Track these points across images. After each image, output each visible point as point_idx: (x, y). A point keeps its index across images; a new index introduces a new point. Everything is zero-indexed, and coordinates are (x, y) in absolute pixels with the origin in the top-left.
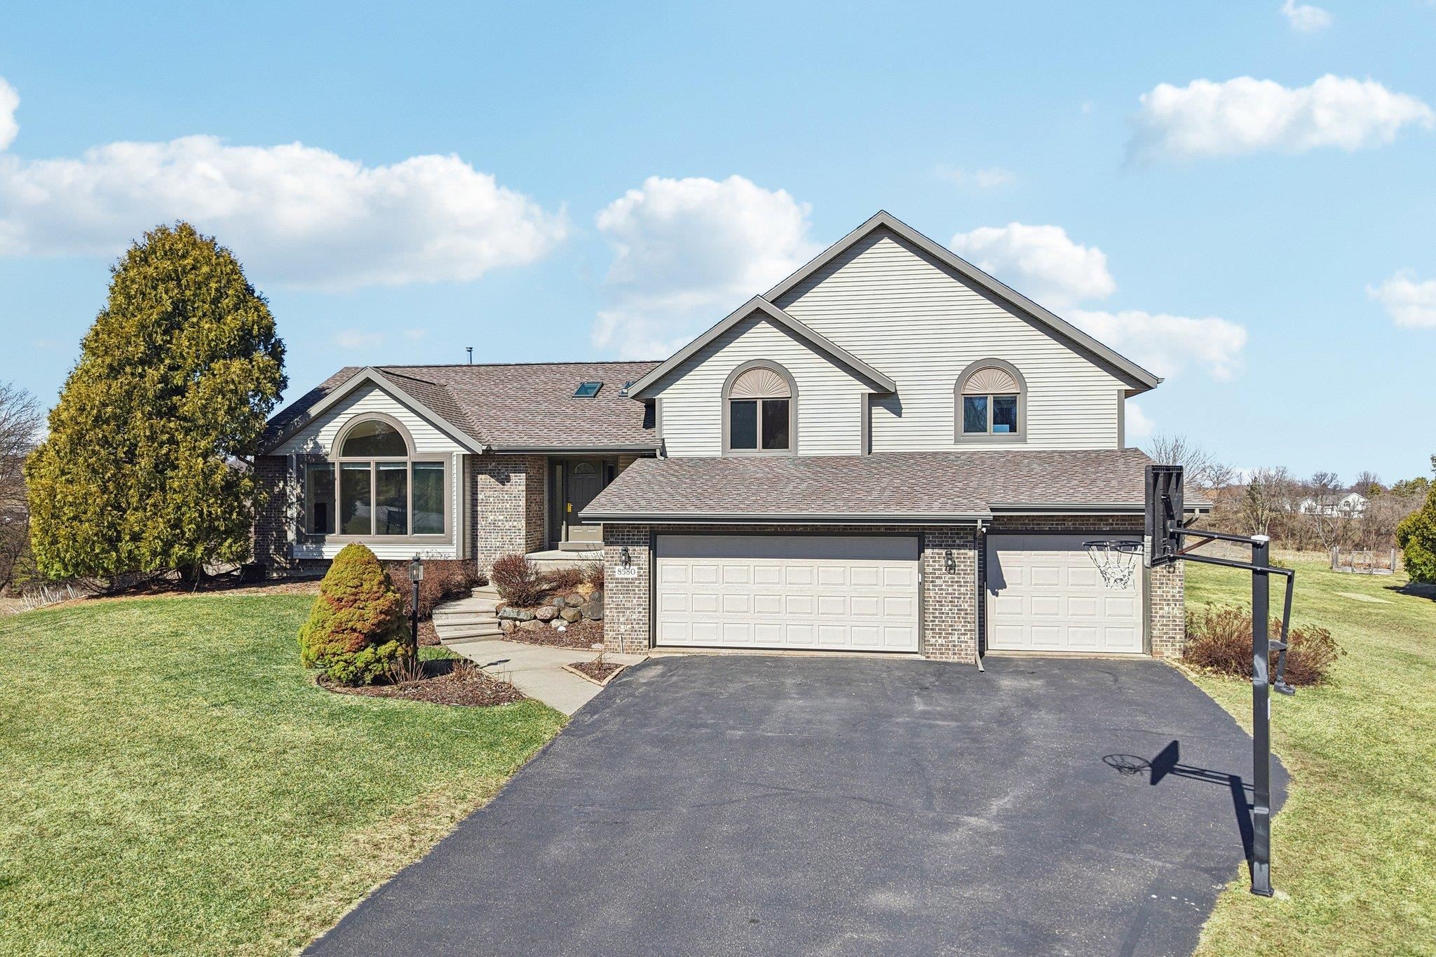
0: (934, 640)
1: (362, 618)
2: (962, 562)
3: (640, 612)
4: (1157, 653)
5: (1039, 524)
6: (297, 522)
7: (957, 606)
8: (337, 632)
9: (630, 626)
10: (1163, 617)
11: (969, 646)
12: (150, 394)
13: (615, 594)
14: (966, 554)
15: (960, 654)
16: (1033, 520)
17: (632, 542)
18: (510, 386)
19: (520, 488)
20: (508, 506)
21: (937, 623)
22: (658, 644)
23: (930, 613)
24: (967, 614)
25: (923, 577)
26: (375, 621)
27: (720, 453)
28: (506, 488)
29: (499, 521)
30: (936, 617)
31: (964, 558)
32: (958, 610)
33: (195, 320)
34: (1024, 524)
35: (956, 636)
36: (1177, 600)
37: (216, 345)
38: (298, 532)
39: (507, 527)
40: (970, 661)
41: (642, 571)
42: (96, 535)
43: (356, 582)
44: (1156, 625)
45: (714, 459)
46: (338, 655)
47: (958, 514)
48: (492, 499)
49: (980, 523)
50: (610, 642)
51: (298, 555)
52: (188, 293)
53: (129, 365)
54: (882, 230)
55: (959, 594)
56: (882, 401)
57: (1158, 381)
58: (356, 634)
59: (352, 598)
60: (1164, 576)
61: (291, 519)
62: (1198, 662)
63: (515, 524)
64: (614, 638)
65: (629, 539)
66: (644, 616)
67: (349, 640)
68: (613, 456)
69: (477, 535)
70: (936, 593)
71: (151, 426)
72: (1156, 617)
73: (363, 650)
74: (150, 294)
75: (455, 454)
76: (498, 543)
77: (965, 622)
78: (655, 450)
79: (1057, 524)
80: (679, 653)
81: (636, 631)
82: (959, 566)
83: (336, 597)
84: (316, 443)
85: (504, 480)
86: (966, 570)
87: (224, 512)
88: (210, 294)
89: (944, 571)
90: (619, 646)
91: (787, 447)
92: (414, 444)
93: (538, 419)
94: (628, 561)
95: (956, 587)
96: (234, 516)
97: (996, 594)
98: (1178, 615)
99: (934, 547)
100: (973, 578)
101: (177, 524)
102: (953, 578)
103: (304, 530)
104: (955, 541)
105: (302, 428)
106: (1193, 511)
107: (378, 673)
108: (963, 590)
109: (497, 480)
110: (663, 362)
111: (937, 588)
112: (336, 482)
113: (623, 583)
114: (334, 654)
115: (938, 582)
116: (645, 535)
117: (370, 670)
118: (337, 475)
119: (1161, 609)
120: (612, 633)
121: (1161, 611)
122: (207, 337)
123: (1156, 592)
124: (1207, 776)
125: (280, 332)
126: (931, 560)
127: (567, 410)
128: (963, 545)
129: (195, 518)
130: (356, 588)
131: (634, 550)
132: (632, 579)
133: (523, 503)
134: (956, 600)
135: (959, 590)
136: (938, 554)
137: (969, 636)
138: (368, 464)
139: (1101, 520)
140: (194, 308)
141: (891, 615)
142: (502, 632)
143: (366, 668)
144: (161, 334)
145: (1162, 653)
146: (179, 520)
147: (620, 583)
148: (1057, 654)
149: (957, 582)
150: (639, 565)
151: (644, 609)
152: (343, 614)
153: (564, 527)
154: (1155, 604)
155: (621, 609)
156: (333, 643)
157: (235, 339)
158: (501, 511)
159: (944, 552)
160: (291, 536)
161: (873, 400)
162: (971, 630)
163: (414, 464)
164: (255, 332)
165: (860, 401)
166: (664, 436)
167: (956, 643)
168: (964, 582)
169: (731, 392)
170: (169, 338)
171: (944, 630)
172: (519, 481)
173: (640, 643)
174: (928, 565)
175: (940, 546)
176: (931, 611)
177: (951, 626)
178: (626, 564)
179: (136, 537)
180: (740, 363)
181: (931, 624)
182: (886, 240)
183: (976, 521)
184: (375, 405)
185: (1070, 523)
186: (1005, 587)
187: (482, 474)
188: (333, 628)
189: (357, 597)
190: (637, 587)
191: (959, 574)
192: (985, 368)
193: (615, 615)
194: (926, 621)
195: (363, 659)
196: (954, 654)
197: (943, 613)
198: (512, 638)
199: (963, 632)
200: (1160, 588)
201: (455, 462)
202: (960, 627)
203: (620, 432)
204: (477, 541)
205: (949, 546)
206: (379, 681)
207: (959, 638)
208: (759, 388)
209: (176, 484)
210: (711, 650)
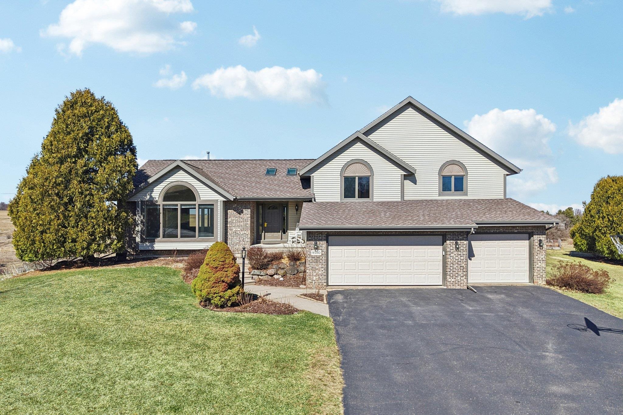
0: (450, 280)
1: (227, 276)
2: (462, 246)
3: (322, 271)
4: (536, 282)
5: (489, 230)
6: (141, 232)
7: (459, 265)
8: (216, 283)
9: (318, 277)
10: (538, 267)
11: (464, 282)
12: (80, 172)
13: (311, 263)
14: (463, 243)
15: (461, 285)
16: (487, 228)
17: (319, 240)
18: (234, 170)
19: (248, 216)
20: (242, 224)
21: (451, 272)
22: (329, 285)
23: (449, 268)
24: (463, 268)
25: (446, 253)
26: (232, 277)
27: (340, 200)
28: (241, 216)
29: (238, 231)
30: (451, 270)
31: (463, 244)
32: (460, 266)
33: (97, 136)
34: (483, 230)
35: (459, 278)
36: (544, 260)
37: (110, 149)
38: (141, 237)
39: (242, 234)
40: (465, 288)
41: (323, 252)
42: (54, 240)
43: (223, 259)
44: (535, 271)
45: (337, 203)
46: (216, 293)
47: (463, 225)
48: (234, 221)
49: (473, 229)
50: (309, 284)
51: (141, 248)
52: (94, 123)
53: (69, 158)
54: (410, 105)
55: (460, 260)
56: (408, 178)
57: (520, 170)
58: (224, 284)
59: (222, 266)
60: (539, 251)
61: (138, 231)
62: (557, 285)
63: (245, 232)
64: (311, 283)
65: (318, 238)
66: (324, 272)
67: (222, 286)
68: (286, 202)
69: (227, 238)
70: (451, 260)
71: (81, 187)
72: (535, 267)
73: (227, 291)
74: (77, 123)
75: (219, 200)
76: (237, 241)
77: (463, 272)
78: (312, 199)
79: (496, 230)
80: (340, 288)
81: (320, 279)
82: (461, 248)
83: (215, 266)
84: (151, 197)
85: (240, 212)
86: (464, 249)
87: (115, 228)
88: (105, 124)
89: (454, 250)
90: (313, 286)
91: (368, 197)
92: (199, 196)
93: (253, 184)
94: (317, 249)
95: (459, 257)
96: (120, 230)
97: (471, 259)
98: (544, 266)
99: (450, 240)
100: (466, 253)
101: (92, 234)
102: (458, 253)
103: (144, 237)
104: (459, 237)
105: (145, 188)
106: (553, 224)
107: (233, 301)
108: (462, 258)
109: (237, 212)
110: (315, 160)
111: (451, 258)
112: (161, 214)
113: (315, 258)
114: (215, 293)
115: (452, 255)
116: (324, 236)
117: (230, 300)
118: (161, 211)
119: (537, 264)
120: (309, 280)
121: (537, 265)
122: (105, 144)
123: (535, 257)
124: (612, 331)
125: (135, 143)
126: (449, 246)
127: (265, 181)
128: (462, 239)
129: (102, 231)
130: (223, 262)
131: (320, 243)
132: (319, 256)
133: (249, 222)
134: (459, 262)
135: (461, 258)
136: (452, 243)
137: (464, 277)
138: (177, 205)
139: (514, 228)
140: (97, 131)
141: (431, 269)
142: (255, 281)
143: (228, 300)
144: (83, 143)
145: (538, 282)
146: (93, 232)
147: (313, 258)
148: (496, 284)
149: (460, 255)
150: (322, 249)
151: (324, 269)
152: (219, 274)
153: (263, 234)
154: (535, 262)
155: (314, 269)
156: (213, 288)
157: (118, 146)
158: (239, 226)
159: (454, 242)
160: (138, 239)
161: (406, 177)
162: (465, 275)
163: (199, 205)
164: (126, 143)
165: (400, 178)
166: (315, 193)
167: (459, 281)
168: (463, 255)
169: (344, 173)
170: (86, 145)
171: (454, 275)
172: (247, 213)
173: (323, 284)
174: (448, 248)
175: (453, 240)
176: (449, 267)
177: (457, 273)
178: (316, 249)
179: (74, 241)
180: (349, 161)
181: (449, 273)
182: (410, 109)
183: (471, 229)
184: (180, 178)
185: (502, 229)
186: (474, 256)
187: (230, 209)
188: (214, 281)
189: (224, 266)
190: (321, 259)
191: (461, 251)
192: (451, 164)
193: (311, 272)
194: (447, 272)
195: (228, 295)
196: (458, 285)
197: (454, 268)
198: (260, 284)
199: (462, 276)
200: (537, 255)
201: (219, 204)
202: (461, 274)
203: (294, 191)
204: (227, 240)
205: (457, 239)
206: (234, 305)
207: (460, 278)
208: (357, 172)
209: (93, 215)
210: (354, 287)
